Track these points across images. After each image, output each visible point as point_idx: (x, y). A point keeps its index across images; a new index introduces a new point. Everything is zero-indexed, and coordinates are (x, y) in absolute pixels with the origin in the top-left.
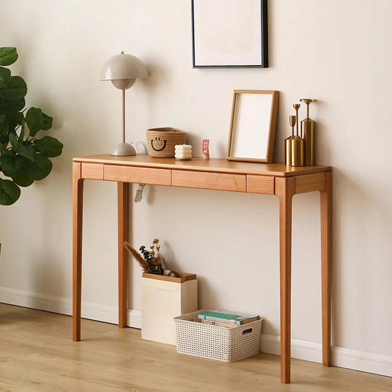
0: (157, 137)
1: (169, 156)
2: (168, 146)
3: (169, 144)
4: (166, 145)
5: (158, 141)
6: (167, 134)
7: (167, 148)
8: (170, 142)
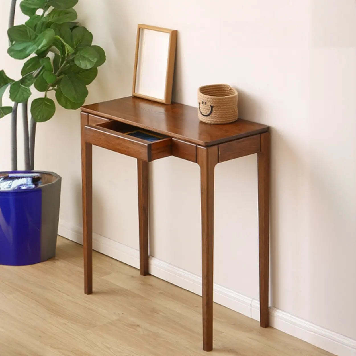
0: (203, 101)
1: (216, 122)
2: (215, 111)
3: (217, 109)
4: (213, 111)
5: (205, 105)
6: (213, 99)
7: (214, 114)
8: (217, 108)
